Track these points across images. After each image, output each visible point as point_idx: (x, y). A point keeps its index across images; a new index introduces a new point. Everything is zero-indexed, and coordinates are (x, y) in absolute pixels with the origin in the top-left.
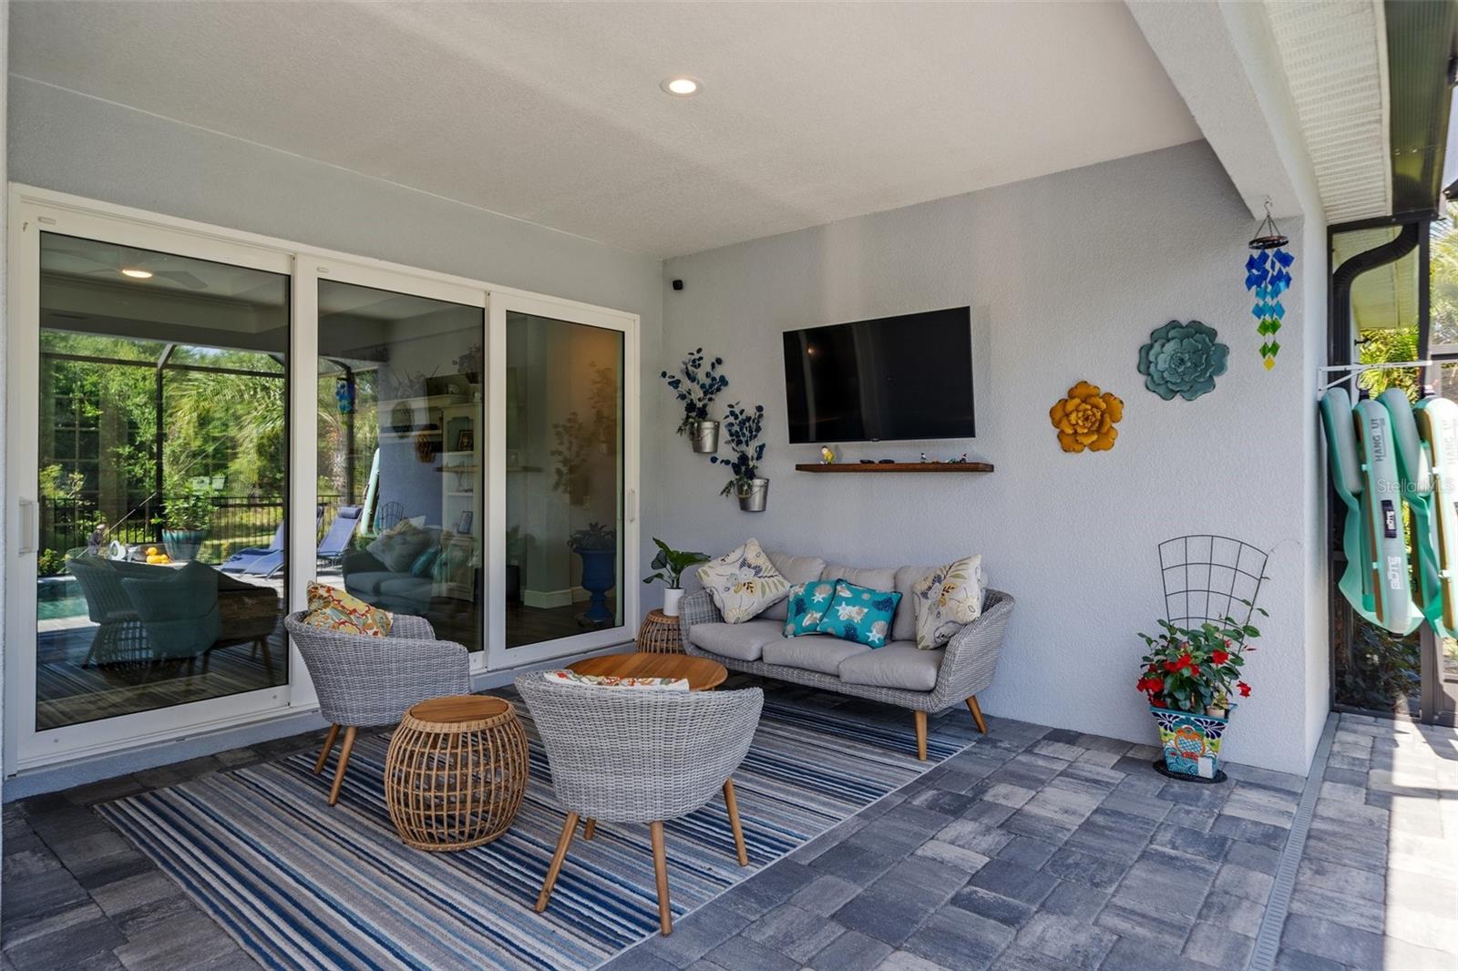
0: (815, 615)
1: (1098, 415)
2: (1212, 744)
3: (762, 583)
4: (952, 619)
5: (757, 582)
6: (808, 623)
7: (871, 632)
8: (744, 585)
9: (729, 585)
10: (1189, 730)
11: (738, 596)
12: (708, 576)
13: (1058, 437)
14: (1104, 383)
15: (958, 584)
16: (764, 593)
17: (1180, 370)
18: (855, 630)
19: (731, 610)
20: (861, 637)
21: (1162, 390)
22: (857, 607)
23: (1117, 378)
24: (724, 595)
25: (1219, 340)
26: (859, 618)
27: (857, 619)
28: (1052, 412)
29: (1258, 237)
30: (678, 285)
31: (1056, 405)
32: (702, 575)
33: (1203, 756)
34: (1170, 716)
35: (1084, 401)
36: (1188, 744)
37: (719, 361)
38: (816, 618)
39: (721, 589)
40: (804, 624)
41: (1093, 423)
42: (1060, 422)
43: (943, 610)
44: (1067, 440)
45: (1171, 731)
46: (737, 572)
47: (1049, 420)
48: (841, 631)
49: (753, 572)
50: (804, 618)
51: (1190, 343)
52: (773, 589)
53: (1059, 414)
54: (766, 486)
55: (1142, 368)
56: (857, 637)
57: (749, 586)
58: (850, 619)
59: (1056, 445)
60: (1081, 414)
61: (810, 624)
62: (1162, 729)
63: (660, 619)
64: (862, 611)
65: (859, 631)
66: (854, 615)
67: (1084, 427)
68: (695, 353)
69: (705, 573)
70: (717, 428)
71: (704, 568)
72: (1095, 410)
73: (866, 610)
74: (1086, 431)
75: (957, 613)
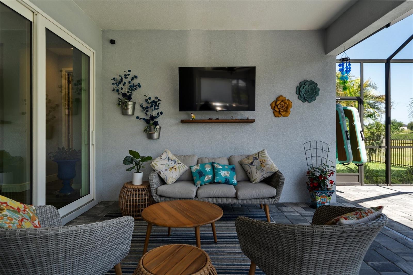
0: (209, 176)
1: (286, 106)
2: (329, 198)
3: (178, 167)
4: (270, 171)
5: (177, 166)
6: (207, 180)
7: (234, 180)
8: (172, 168)
9: (167, 168)
10: (324, 196)
11: (171, 172)
12: (157, 165)
13: (273, 112)
14: (287, 96)
15: (266, 159)
16: (179, 170)
17: (308, 94)
18: (229, 180)
19: (170, 179)
20: (231, 182)
21: (302, 99)
22: (226, 172)
23: (290, 95)
24: (166, 173)
25: (318, 87)
26: (229, 175)
27: (228, 176)
28: (271, 104)
29: (342, 58)
30: (112, 42)
31: (273, 102)
32: (154, 165)
33: (326, 202)
34: (319, 193)
35: (282, 101)
36: (323, 199)
37: (136, 77)
38: (210, 177)
39: (164, 170)
40: (205, 181)
41: (285, 108)
42: (274, 107)
43: (264, 169)
44: (276, 114)
45: (319, 197)
46: (168, 163)
47: (270, 107)
48: (224, 180)
49: (174, 162)
50: (205, 178)
51: (311, 87)
52: (182, 168)
53: (274, 105)
54: (160, 128)
55: (298, 93)
56: (229, 182)
57: (174, 168)
58: (226, 176)
59: (272, 114)
60: (281, 105)
61: (208, 180)
62: (317, 197)
63: (132, 187)
64: (228, 173)
65: (230, 180)
66: (226, 174)
67: (282, 109)
68: (127, 71)
69: (156, 164)
70: (134, 104)
71: (154, 162)
72: (285, 104)
73: (229, 172)
74: (282, 110)
75: (271, 169)
